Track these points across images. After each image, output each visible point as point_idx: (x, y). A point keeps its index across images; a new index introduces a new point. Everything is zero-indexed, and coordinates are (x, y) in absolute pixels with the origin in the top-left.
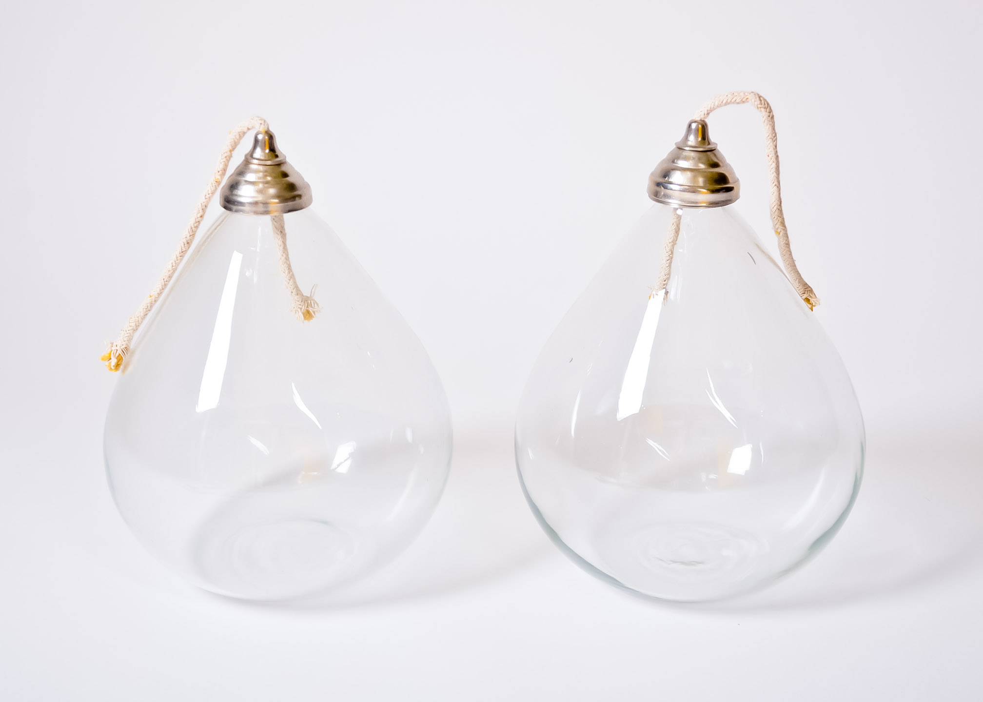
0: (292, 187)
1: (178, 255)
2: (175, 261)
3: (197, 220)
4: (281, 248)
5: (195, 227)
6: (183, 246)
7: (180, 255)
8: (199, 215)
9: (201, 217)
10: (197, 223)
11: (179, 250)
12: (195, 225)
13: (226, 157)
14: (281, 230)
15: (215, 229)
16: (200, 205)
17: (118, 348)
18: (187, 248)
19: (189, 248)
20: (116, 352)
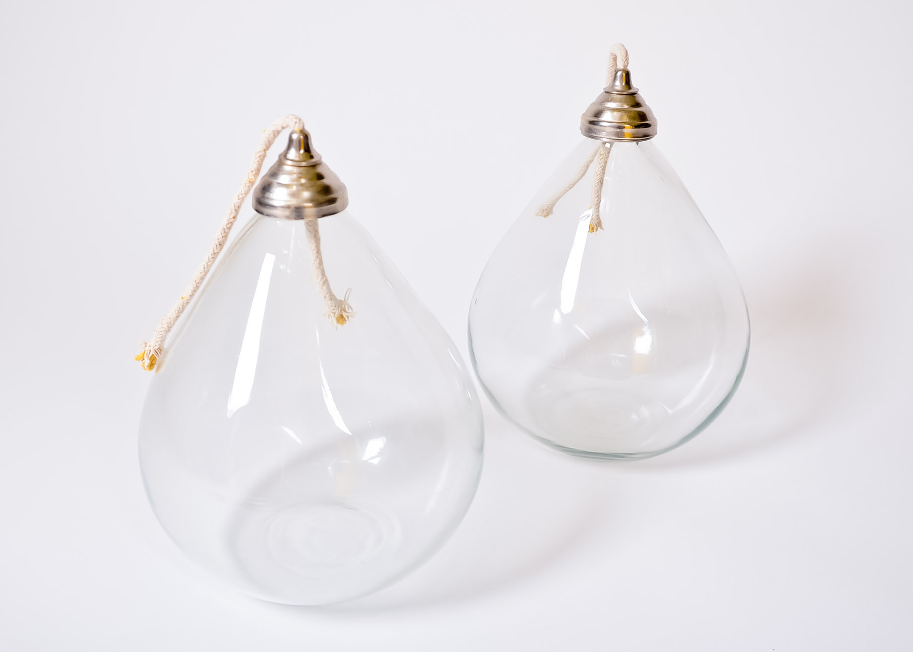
0: (327, 190)
1: (210, 257)
2: (207, 263)
3: (230, 221)
4: (315, 252)
5: (228, 228)
6: (215, 248)
7: (212, 257)
8: (232, 216)
9: (234, 217)
10: (230, 224)
11: (211, 251)
12: (228, 226)
13: (260, 157)
14: (315, 234)
15: (248, 230)
16: (233, 206)
17: (151, 349)
18: (219, 249)
19: (221, 249)
20: (150, 353)
